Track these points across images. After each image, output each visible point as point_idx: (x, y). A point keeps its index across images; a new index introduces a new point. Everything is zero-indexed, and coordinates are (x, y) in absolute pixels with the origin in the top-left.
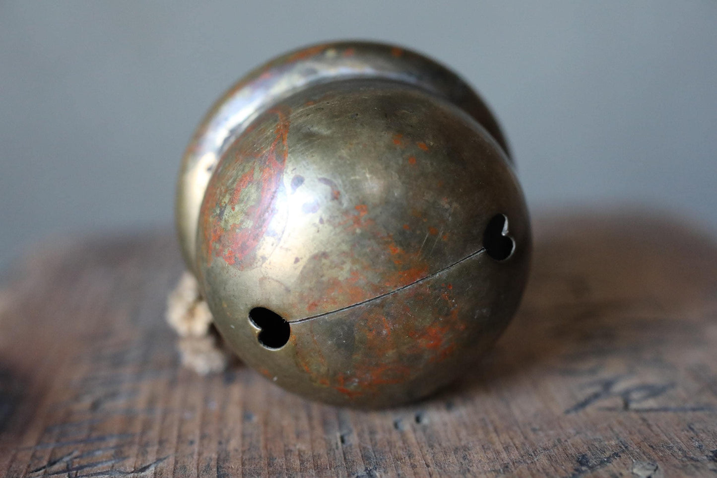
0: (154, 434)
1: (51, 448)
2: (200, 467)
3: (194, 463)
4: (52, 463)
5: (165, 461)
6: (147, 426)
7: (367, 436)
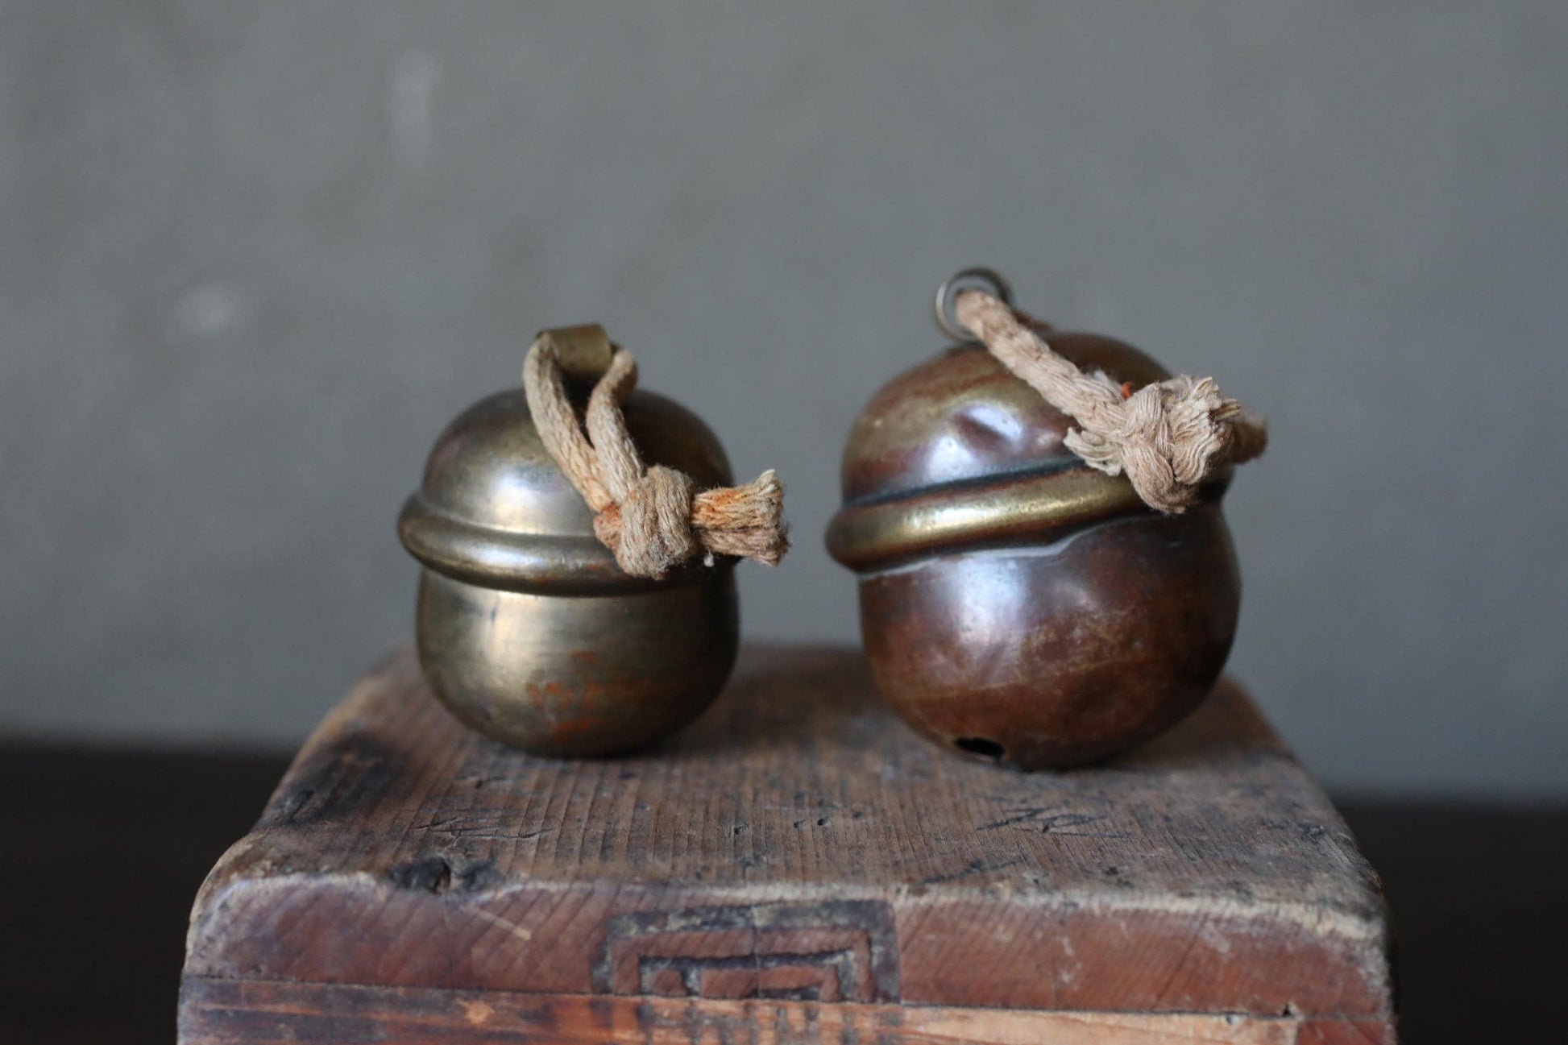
0: (541, 811)
1: (434, 812)
2: (586, 837)
3: (580, 835)
4: (434, 824)
5: (551, 832)
6: (533, 804)
7: (763, 830)
